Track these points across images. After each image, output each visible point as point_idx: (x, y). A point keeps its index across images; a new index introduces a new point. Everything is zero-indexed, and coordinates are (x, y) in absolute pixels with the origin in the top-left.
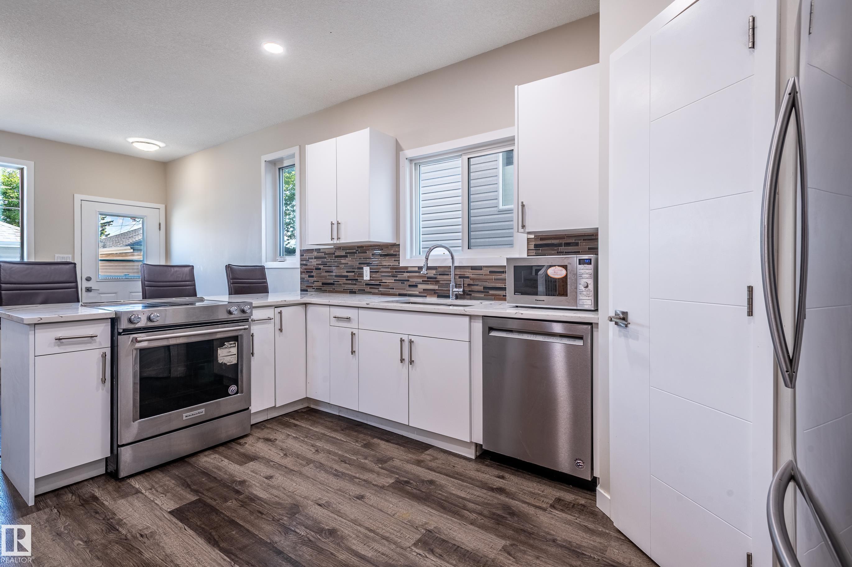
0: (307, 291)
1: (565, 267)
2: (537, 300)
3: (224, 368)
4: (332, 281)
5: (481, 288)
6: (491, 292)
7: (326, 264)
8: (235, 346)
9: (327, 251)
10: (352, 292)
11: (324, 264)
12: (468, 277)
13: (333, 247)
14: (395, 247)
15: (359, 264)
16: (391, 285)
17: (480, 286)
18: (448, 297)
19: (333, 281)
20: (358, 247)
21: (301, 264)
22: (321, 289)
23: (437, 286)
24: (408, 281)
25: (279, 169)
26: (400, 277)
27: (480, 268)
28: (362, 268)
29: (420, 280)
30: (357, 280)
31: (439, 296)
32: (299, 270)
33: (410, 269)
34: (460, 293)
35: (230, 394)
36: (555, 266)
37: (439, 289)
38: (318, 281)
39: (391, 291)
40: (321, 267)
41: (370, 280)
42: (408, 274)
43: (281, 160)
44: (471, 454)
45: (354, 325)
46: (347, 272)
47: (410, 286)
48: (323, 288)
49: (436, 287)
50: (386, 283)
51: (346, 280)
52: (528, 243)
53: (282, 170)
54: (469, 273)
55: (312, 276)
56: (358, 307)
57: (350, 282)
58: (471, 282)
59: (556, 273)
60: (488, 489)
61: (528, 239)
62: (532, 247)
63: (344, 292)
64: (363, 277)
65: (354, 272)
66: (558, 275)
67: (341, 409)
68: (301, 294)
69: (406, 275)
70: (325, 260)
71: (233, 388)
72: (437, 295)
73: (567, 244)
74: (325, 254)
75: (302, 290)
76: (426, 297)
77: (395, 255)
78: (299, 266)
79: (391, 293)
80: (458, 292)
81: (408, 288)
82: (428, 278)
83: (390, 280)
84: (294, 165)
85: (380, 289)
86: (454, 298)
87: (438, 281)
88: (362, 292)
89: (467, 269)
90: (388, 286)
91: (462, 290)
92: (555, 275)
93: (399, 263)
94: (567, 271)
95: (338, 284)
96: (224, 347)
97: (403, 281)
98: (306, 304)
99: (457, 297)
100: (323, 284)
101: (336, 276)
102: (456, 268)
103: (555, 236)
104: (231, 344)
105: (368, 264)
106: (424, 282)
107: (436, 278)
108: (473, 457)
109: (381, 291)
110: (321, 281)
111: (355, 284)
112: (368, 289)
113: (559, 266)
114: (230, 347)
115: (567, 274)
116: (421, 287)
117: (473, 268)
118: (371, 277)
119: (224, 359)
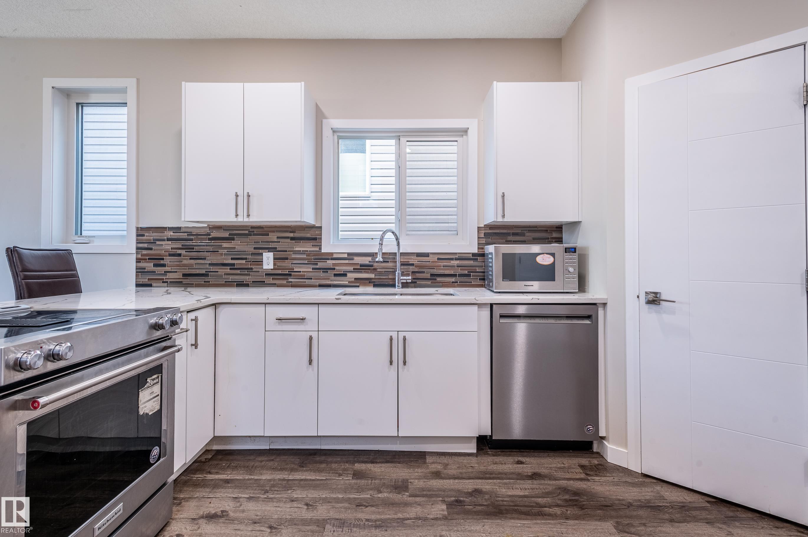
0: (150, 286)
1: (553, 255)
2: (526, 286)
3: (145, 422)
4: (203, 272)
5: (428, 276)
6: (439, 279)
7: (193, 249)
8: (158, 382)
9: (195, 232)
10: (241, 285)
11: (189, 249)
12: (413, 265)
13: (206, 225)
14: (313, 229)
15: (255, 248)
16: (307, 275)
17: (427, 273)
18: (394, 286)
19: (206, 272)
20: (252, 227)
21: (138, 248)
22: (182, 282)
23: (374, 275)
24: (334, 269)
25: (78, 104)
26: (320, 265)
27: (427, 255)
28: (261, 254)
29: (351, 268)
30: (252, 269)
31: (375, 286)
32: (134, 256)
33: (335, 256)
34: (408, 281)
35: (153, 463)
36: (543, 254)
37: (376, 277)
38: (176, 272)
39: (308, 282)
40: (183, 252)
41: (274, 269)
42: (334, 262)
43: (86, 92)
44: (472, 448)
45: (310, 326)
46: (232, 259)
47: (335, 275)
48: (185, 281)
49: (372, 276)
50: (300, 272)
51: (230, 269)
52: (478, 231)
53: (82, 106)
54: (414, 260)
55: (164, 265)
56: (318, 304)
57: (238, 272)
58: (416, 270)
59: (544, 260)
60: (528, 479)
61: (478, 227)
62: (482, 235)
63: (228, 284)
64: (262, 265)
65: (246, 259)
66: (546, 262)
67: (272, 439)
68: (137, 292)
69: (329, 262)
70: (190, 243)
71: (156, 451)
72: (372, 285)
73: (514, 234)
74: (190, 234)
75: (138, 285)
76: (358, 287)
77: (315, 239)
78: (134, 251)
79: (308, 285)
80: (406, 280)
81: (333, 278)
82: (361, 266)
83: (306, 269)
84: (126, 103)
85: (290, 280)
86: (401, 286)
87: (375, 269)
88: (260, 284)
89: (412, 256)
90: (304, 276)
91: (410, 278)
92: (544, 262)
93: (320, 249)
94: (554, 258)
95: (213, 276)
96: (146, 387)
97: (325, 270)
98: (215, 305)
99: (405, 285)
100: (184, 275)
101: (210, 264)
102: (402, 254)
103: (504, 226)
104: (153, 380)
105: (270, 250)
106: (356, 270)
107: (372, 266)
108: (475, 451)
109: (292, 282)
110: (180, 272)
111: (249, 275)
112: (270, 280)
113: (547, 254)
114: (154, 384)
115: (554, 261)
116: (352, 276)
117: (419, 255)
118: (274, 265)
119: (146, 407)
